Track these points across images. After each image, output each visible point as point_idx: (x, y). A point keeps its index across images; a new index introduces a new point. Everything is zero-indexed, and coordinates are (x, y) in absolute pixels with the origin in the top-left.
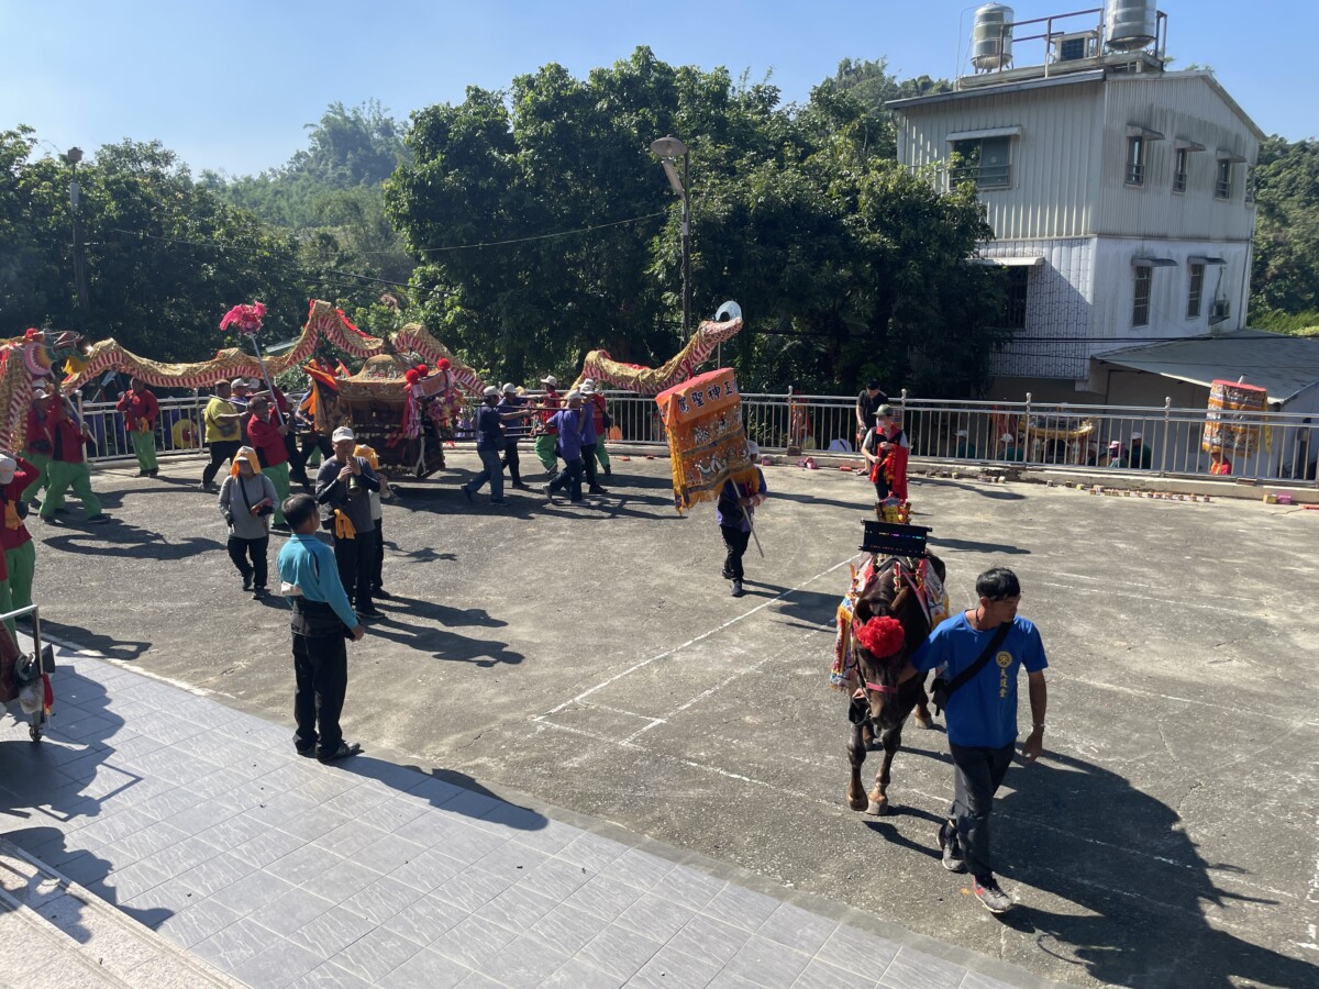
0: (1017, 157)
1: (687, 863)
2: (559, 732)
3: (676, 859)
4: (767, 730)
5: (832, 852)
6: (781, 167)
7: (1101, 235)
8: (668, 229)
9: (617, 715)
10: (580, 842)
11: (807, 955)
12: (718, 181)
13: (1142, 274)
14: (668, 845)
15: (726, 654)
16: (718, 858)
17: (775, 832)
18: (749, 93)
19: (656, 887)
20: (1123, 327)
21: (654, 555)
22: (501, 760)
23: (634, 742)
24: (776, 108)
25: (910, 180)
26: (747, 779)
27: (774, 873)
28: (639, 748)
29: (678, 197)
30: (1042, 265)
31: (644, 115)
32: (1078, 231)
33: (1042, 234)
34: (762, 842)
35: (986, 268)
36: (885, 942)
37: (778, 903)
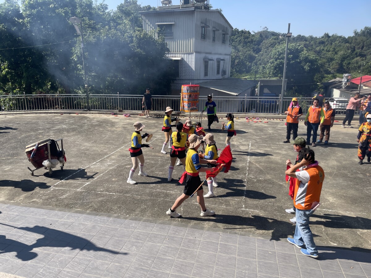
0: (174, 30)
1: (100, 216)
2: (58, 189)
3: (97, 215)
4: (119, 181)
5: (138, 207)
6: (110, 29)
7: (196, 52)
8: (77, 45)
9: (75, 183)
10: (68, 215)
11: (133, 230)
12: (91, 32)
13: (206, 62)
14: (94, 212)
15: (106, 164)
16: (108, 213)
17: (123, 205)
18: (99, 5)
19: (92, 222)
20: (202, 76)
21: (82, 141)
22: (41, 199)
23: (81, 189)
24: (107, 11)
25: (147, 34)
26: (114, 194)
27: (123, 214)
28: (83, 190)
29: (80, 36)
30: (182, 60)
31: (66, 9)
32: (190, 51)
33: (182, 51)
34: (120, 207)
35: (168, 60)
36: (152, 224)
37: (125, 220)
